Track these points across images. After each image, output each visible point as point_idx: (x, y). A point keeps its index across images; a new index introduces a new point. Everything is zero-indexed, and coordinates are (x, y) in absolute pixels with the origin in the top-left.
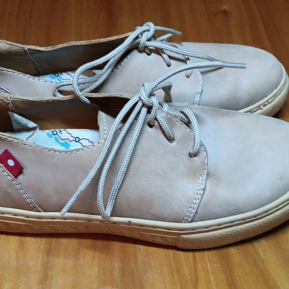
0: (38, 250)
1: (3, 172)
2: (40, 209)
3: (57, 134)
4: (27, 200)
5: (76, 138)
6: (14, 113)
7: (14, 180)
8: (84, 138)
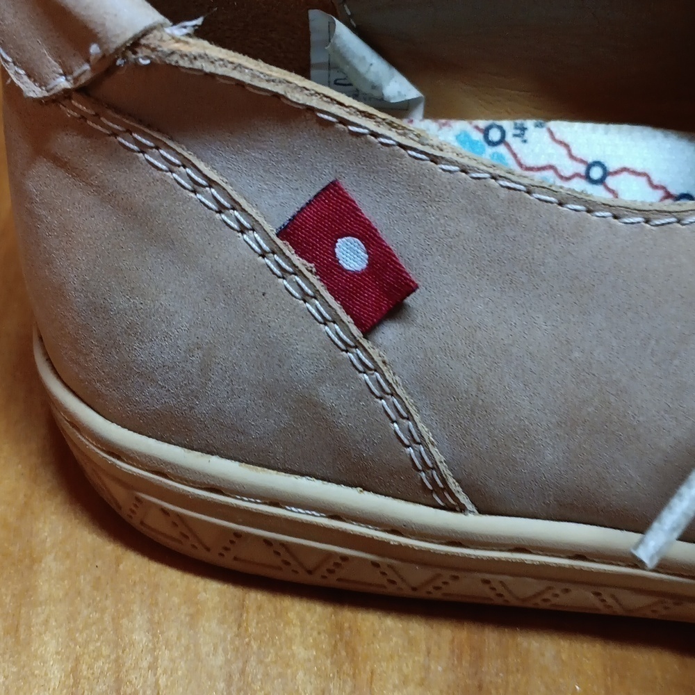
0: (422, 683)
1: (305, 297)
2: (463, 499)
3: (502, 141)
4: (410, 450)
5: (590, 166)
6: (337, 22)
7: (358, 345)
8: (628, 165)
